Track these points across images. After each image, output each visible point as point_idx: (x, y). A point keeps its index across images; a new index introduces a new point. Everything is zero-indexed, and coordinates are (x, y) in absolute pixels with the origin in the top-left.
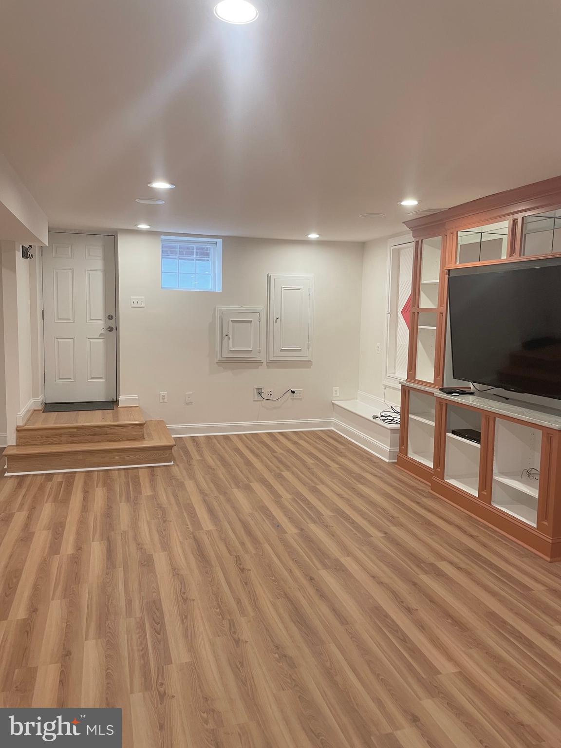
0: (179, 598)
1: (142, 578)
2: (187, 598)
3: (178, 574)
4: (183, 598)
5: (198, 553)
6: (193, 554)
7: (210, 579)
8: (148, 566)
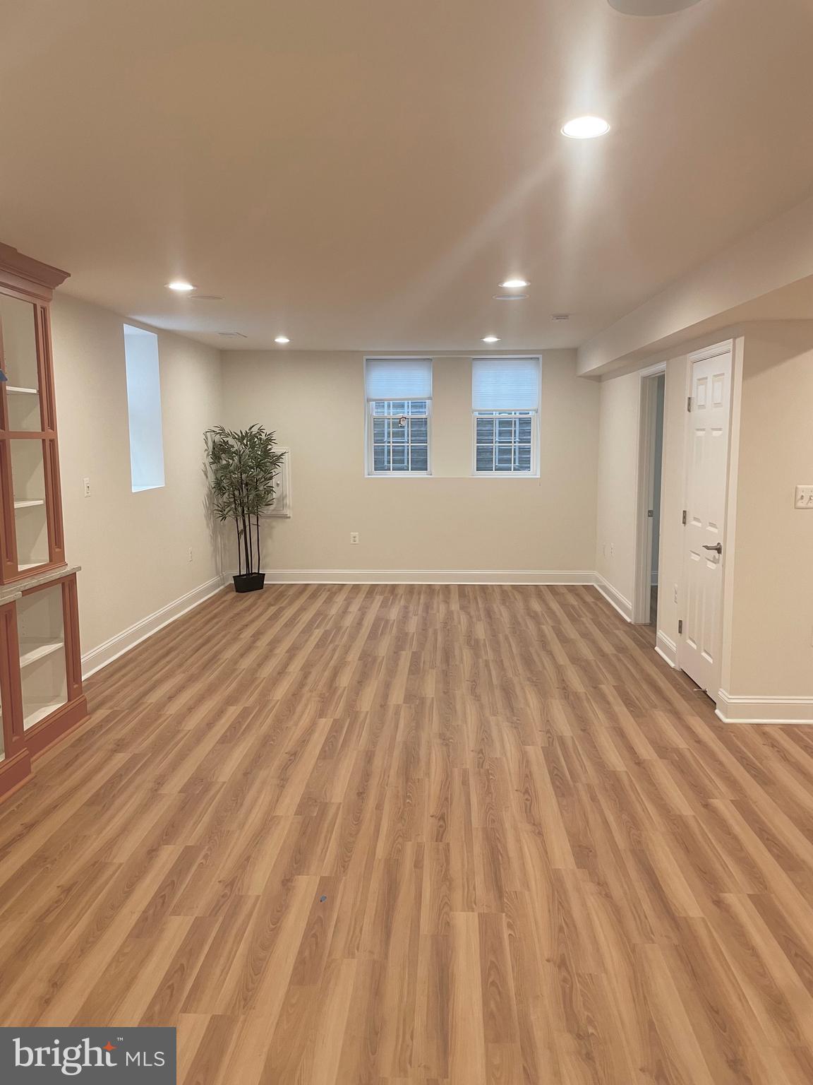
0: (534, 794)
1: (585, 828)
2: (524, 794)
3: (534, 824)
4: (529, 794)
5: (500, 857)
6: (508, 857)
7: (491, 811)
8: (579, 846)
